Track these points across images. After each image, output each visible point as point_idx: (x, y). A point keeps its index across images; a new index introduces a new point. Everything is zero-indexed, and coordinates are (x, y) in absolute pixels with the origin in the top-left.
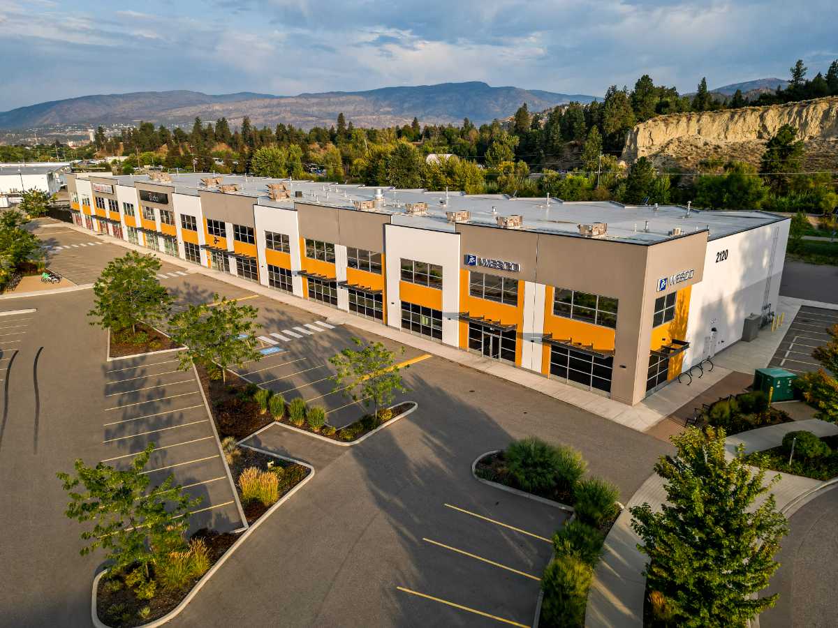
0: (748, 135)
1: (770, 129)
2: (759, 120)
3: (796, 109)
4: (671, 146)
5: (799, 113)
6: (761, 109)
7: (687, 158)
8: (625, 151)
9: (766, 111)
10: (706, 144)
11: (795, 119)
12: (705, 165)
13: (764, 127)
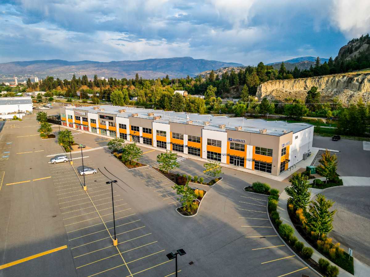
0: (301, 88)
1: (308, 86)
2: (304, 83)
3: (317, 79)
4: (274, 92)
5: (318, 81)
6: (305, 79)
7: (280, 97)
8: (257, 93)
9: (307, 80)
10: (286, 91)
11: (317, 83)
12: (286, 100)
13: (306, 86)
